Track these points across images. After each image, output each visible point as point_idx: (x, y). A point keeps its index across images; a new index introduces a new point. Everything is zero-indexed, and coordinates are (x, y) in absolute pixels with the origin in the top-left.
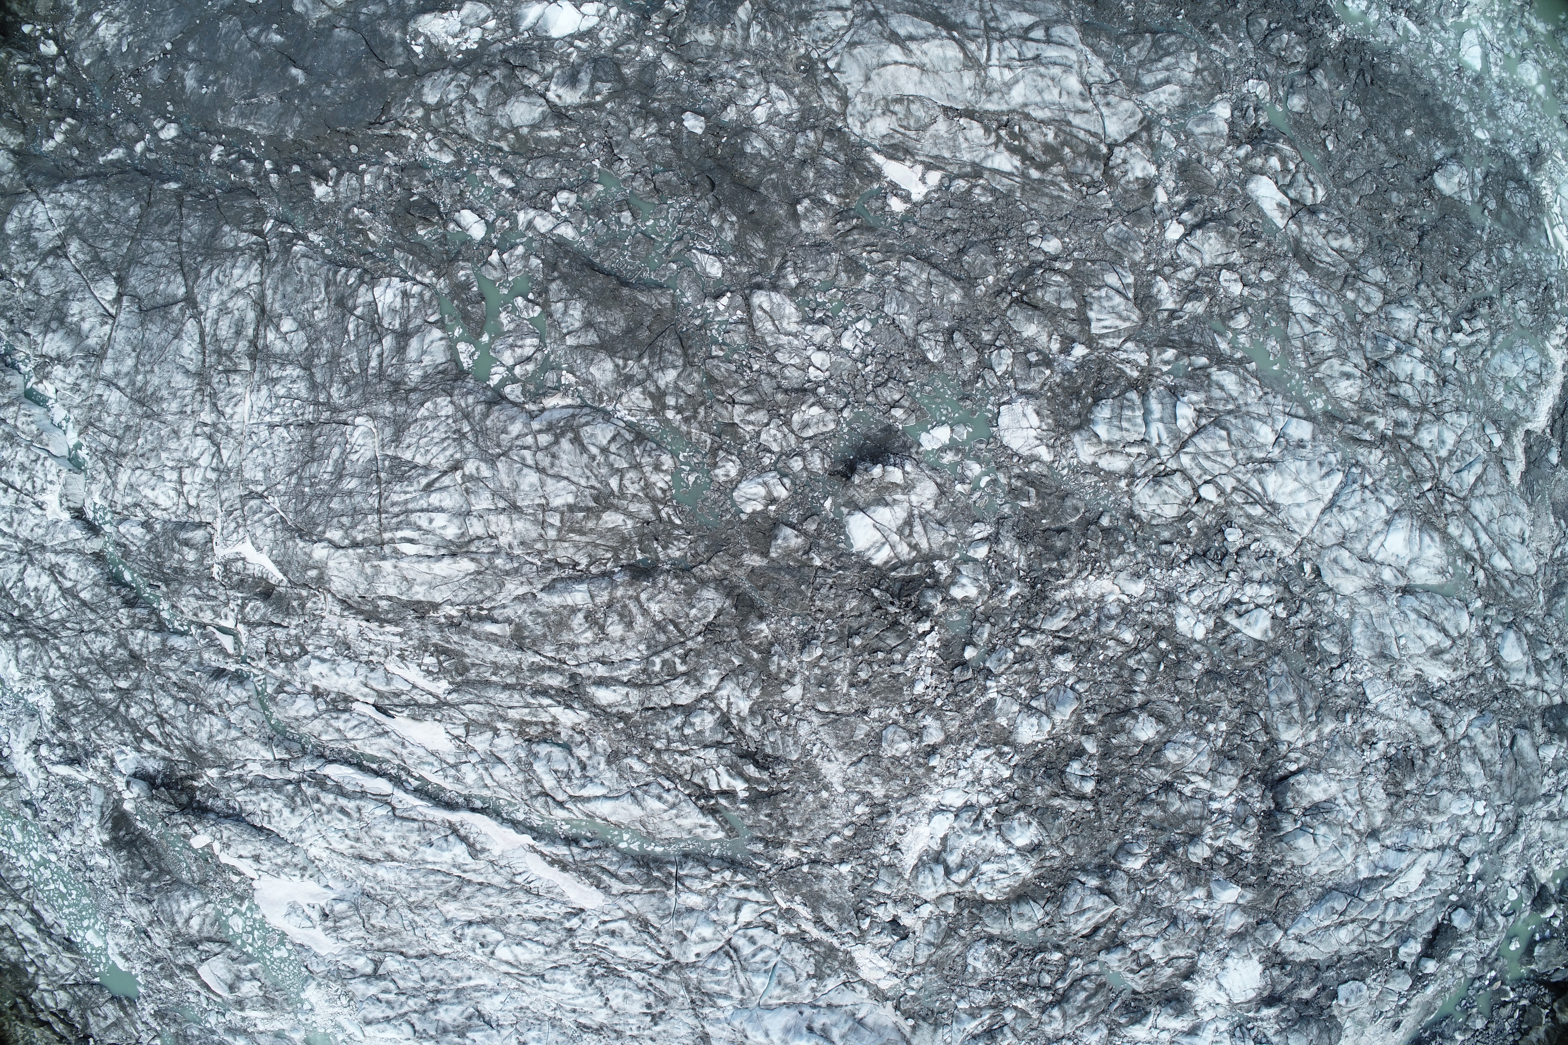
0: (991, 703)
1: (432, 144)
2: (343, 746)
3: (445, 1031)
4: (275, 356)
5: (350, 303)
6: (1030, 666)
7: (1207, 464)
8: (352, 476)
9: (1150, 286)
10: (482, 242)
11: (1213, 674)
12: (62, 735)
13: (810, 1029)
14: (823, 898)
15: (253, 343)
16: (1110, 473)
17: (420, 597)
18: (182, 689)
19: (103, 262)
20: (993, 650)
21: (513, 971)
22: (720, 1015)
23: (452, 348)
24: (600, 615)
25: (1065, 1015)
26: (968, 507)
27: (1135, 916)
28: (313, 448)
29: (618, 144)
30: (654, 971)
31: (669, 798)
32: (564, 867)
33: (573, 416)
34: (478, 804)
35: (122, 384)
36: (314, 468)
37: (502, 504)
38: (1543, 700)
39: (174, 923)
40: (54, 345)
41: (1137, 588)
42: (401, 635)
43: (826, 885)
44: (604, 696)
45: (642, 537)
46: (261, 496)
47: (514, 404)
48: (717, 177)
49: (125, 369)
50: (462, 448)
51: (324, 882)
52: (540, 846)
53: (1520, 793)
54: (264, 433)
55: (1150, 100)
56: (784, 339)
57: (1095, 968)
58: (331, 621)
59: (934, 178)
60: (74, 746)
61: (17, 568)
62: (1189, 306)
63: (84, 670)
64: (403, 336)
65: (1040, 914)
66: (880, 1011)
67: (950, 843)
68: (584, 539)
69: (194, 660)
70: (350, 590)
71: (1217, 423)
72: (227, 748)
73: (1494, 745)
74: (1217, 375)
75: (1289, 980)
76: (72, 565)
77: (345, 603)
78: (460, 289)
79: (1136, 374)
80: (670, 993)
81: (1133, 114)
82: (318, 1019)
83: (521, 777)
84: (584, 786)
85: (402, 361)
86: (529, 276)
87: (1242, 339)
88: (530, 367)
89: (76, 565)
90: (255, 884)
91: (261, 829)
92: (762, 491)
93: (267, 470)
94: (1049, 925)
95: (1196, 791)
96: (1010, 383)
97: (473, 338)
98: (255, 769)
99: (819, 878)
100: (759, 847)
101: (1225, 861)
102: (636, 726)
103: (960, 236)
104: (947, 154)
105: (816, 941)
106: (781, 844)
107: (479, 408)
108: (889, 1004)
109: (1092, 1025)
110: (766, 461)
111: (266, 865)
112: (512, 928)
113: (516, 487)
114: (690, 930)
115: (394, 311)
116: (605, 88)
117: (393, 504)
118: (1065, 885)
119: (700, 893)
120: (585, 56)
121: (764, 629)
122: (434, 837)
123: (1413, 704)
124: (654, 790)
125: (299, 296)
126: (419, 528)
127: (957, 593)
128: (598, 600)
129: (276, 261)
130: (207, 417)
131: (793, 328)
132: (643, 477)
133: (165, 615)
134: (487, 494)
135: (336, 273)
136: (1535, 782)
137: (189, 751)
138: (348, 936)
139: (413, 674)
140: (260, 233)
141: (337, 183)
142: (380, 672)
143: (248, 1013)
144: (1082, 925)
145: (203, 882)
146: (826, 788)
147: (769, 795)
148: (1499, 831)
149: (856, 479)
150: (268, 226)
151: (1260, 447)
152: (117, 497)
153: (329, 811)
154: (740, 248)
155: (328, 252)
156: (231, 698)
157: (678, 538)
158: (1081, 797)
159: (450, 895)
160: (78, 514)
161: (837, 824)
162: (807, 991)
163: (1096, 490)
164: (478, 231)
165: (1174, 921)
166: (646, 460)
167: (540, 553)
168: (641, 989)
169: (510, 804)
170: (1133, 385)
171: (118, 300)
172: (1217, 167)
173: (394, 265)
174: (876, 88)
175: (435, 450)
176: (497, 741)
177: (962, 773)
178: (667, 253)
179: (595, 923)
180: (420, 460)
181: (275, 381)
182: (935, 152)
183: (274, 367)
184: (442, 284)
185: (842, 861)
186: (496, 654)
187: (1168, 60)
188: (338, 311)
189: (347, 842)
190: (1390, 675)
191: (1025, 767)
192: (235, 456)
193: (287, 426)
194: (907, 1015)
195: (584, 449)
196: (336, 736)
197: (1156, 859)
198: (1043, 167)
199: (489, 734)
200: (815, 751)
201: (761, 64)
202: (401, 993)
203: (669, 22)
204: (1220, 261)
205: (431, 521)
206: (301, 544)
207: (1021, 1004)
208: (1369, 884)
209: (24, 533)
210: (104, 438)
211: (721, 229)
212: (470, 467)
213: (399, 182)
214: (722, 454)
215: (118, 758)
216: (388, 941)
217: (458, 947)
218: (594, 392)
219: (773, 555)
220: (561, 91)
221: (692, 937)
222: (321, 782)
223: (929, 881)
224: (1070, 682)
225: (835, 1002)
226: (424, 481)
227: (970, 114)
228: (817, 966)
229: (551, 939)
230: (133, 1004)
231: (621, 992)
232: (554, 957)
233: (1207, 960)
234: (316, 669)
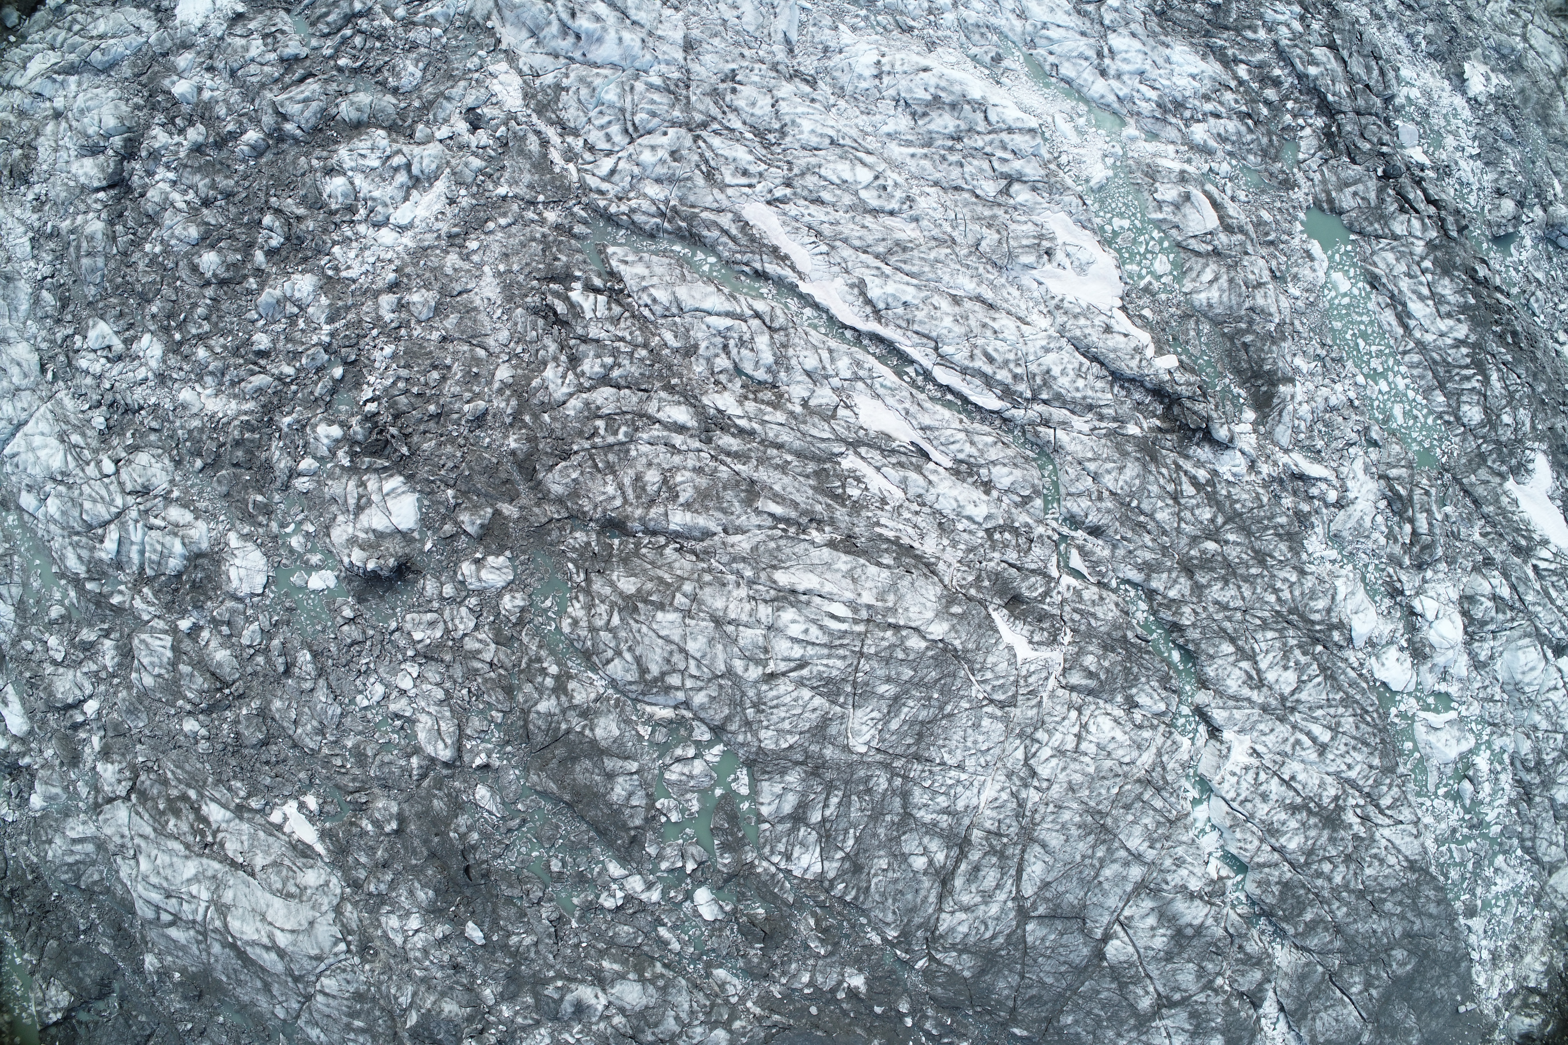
0: (330, 320)
1: (731, 990)
2: (977, 426)
3: (953, 106)
4: (941, 836)
5: (847, 865)
6: (290, 346)
7: (104, 493)
8: (882, 697)
9: (120, 665)
10: (701, 884)
11: (145, 299)
12: (1305, 507)
13: (578, 37)
14: (534, 166)
15: (963, 855)
16: (185, 506)
17: (844, 557)
18: (1140, 525)
19: (1114, 979)
20: (318, 370)
21: (861, 155)
22: (664, 68)
23: (754, 792)
24: (664, 495)
26: (310, 509)
27: (263, 86)
28: (920, 736)
29: (549, 936)
30: (715, 126)
31: (646, 299)
32: (775, 250)
33: (643, 694)
34: (848, 334)
35: (1123, 853)
36: (923, 715)
37: (730, 629)
39: (1231, 281)
40: (1193, 911)
41: (186, 395)
42: (878, 524)
43: (527, 178)
44: (681, 414)
45: (608, 560)
46: (992, 701)
47: (702, 720)
48: (461, 877)
49: (1116, 867)
50: (758, 694)
51: (1042, 289)
52: (792, 277)
54: (970, 763)
55: (90, 830)
56: (432, 709)
58: (952, 556)
59: (276, 817)
60: (1295, 493)
61: (1303, 696)
62: (93, 637)
63: (1253, 571)
64: (798, 817)
65: (343, 107)
66: (513, 42)
67: (402, 194)
68: (660, 573)
69: (1121, 552)
70: (920, 582)
71: (90, 527)
72: (1105, 453)
74: (81, 570)
76: (1234, 682)
77: (930, 569)
78: (733, 846)
79: (145, 590)
80: (708, 100)
81: (106, 821)
82: (1100, 144)
83: (791, 352)
84: (728, 329)
85: (804, 794)
86: (661, 839)
87: (57, 596)
88: (679, 752)
89: (1229, 682)
90: (1119, 303)
91: (1095, 359)
92: (484, 574)
93: (976, 726)
94: (340, 93)
95: (184, 192)
96: (249, 612)
97: (730, 796)
98: (1080, 423)
99: (531, 186)
100: (578, 229)
101: (178, 121)
102: (661, 377)
103: (264, 758)
104: (261, 834)
105: (552, 124)
106: (558, 227)
107: (733, 727)
108: (503, 46)
110: (473, 601)
111: (1099, 320)
112: (847, 200)
113: (711, 642)
114: (662, 161)
115: (802, 844)
116: (550, 991)
117: (844, 658)
118: (316, 130)
119: (645, 196)
120: (568, 1027)
121: (512, 443)
122: (900, 311)
124: (658, 309)
125: (900, 886)
126: (821, 627)
127: (336, 431)
128: (661, 510)
129: (919, 927)
130: (1033, 796)
131: (423, 718)
132: (590, 617)
133: (1143, 606)
134: (741, 643)
135: (856, 898)
137: (1154, 459)
138: (1029, 228)
139: (876, 482)
140: (932, 959)
141: (840, 983)
142: (912, 492)
143: (1177, 166)
144: (312, 87)
145: (1185, 317)
146: (498, 274)
147: (553, 279)
149: (391, 562)
150: (920, 964)
151: (59, 496)
152: (1160, 740)
153: (1006, 362)
154: (457, 806)
155: (863, 920)
156: (1085, 503)
157: (574, 550)
158: (278, 211)
159: (902, 247)
160: (1214, 732)
161: (499, 235)
162: (572, 75)
163: (200, 493)
164: (703, 895)
165: (233, 73)
166: (583, 633)
167: (710, 570)
168: (736, 110)
169: (815, 327)
170: (149, 581)
171: (1107, 938)
172: (49, 753)
173: (796, 888)
174: (306, 913)
175: (787, 699)
176: (806, 394)
177: (372, 260)
178: (524, 821)
179: (759, 187)
180: (806, 693)
181: (945, 811)
182: (271, 839)
183: (944, 825)
184: (750, 857)
185: (504, 198)
186: (779, 482)
187: (70, 859)
188: (862, 861)
189: (996, 326)
190: (9, 260)
191: (319, 252)
192: (1009, 749)
193: (942, 763)
194: (491, 32)
195: (638, 660)
196: (976, 438)
197: (234, 136)
198: (184, 798)
199: (812, 403)
200: (499, 312)
201: (406, 967)
202: (988, 156)
203: (481, 1032)
204: (61, 670)
205: (806, 631)
206: (957, 643)
207: (387, 22)
208: (71, 70)
209: (1283, 730)
210: (1158, 803)
211: (470, 828)
212: (754, 673)
213: (774, 966)
214: (513, 619)
215: (1242, 469)
216: (987, 213)
217: (915, 191)
218: (622, 711)
219: (489, 510)
220: (593, 1001)
221: (663, 154)
222: (1007, 393)
223: (426, 162)
224: (262, 322)
225: (551, 59)
226: (805, 672)
227: (233, 864)
228: (557, 99)
229: (810, 181)
230: (1317, 204)
231: (757, 111)
232: (813, 161)
233: (217, 29)
234: (980, 512)
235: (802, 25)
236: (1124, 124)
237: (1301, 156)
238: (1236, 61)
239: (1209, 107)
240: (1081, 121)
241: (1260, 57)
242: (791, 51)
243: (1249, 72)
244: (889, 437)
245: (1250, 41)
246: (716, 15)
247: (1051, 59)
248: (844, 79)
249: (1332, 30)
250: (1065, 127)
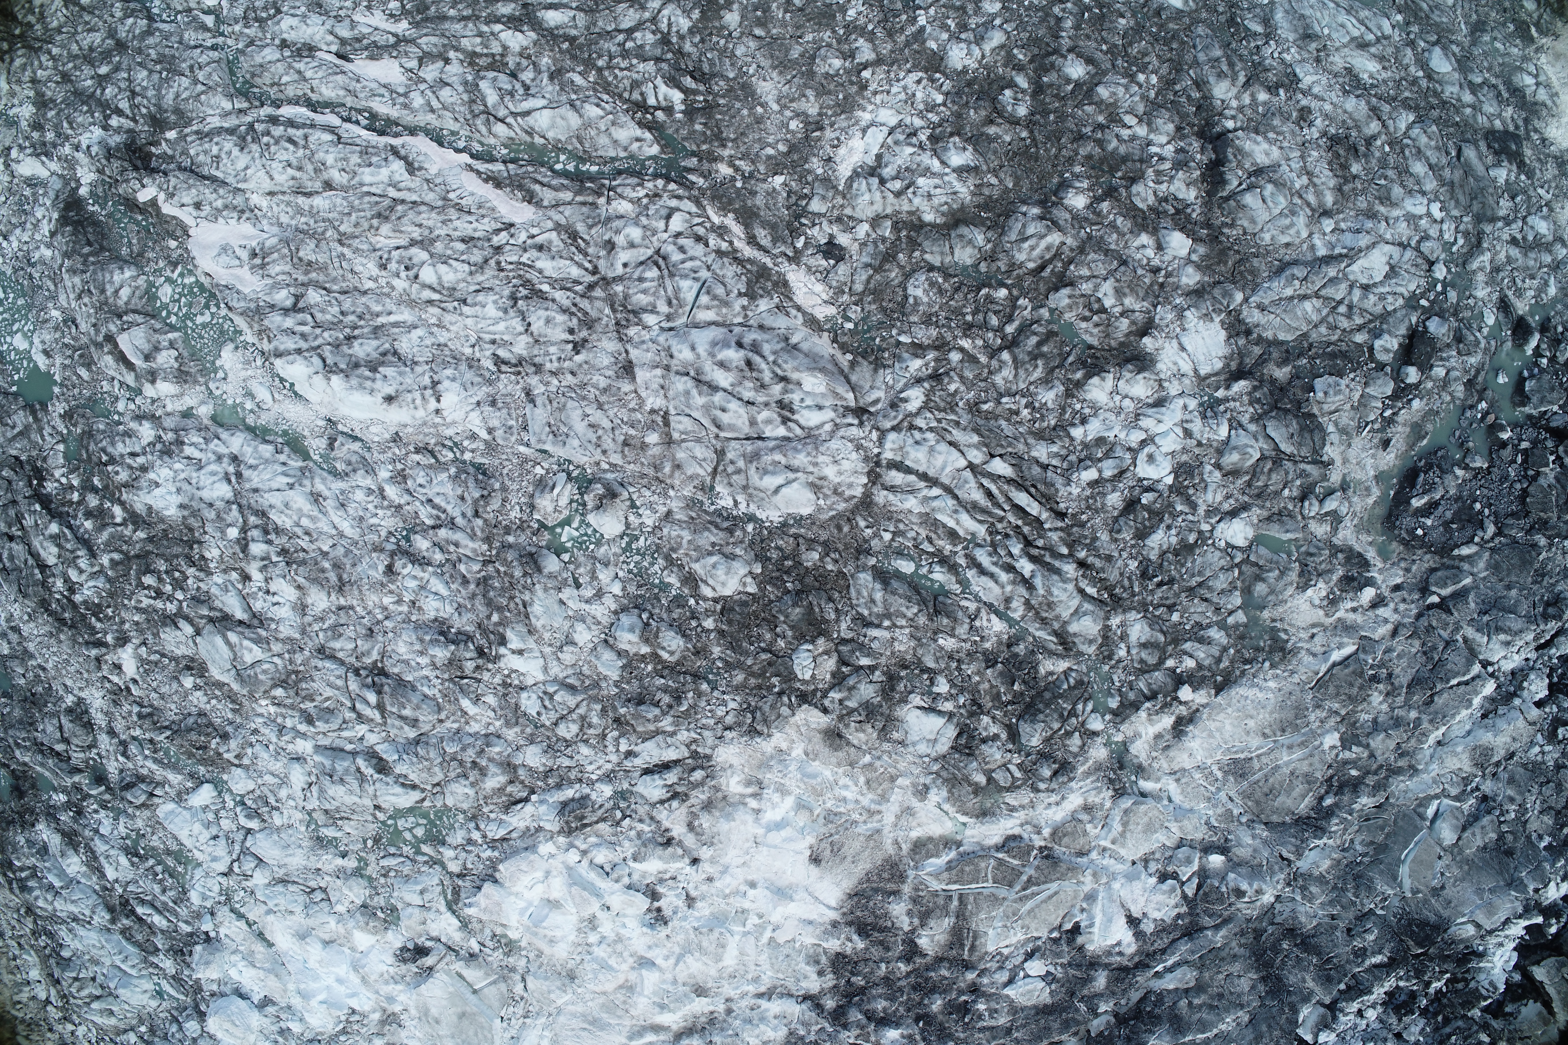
0: (922, 29)
11: (1138, 30)
12: (35, 136)
13: (740, 345)
14: (757, 215)
18: (160, 62)
21: (436, 296)
22: (646, 336)
25: (1015, 359)
30: (579, 288)
32: (498, 185)
38: (1482, 120)
39: (103, 291)
43: (759, 200)
44: (552, 16)
51: (258, 224)
52: (477, 164)
53: (1476, 207)
57: (1045, 313)
63: (70, 66)
66: (815, 339)
67: (885, 160)
72: (190, 105)
73: (1438, 148)
75: (1257, 350)
80: (594, 314)
82: (230, 387)
83: (465, 97)
84: (525, 100)
90: (193, 235)
91: (208, 177)
94: (991, 258)
95: (1133, 138)
98: (215, 122)
99: (753, 193)
100: (693, 162)
101: (1171, 211)
102: (580, 46)
105: (749, 260)
106: (715, 160)
108: (825, 334)
109: (1046, 381)
111: (206, 210)
112: (439, 247)
114: (618, 232)
118: (1005, 215)
119: (631, 201)
123: (1346, 93)
136: (1491, 200)
137: (153, 117)
138: (275, 269)
139: (377, 19)
142: (347, 21)
144: (1025, 258)
146: (762, 104)
147: (705, 106)
148: (1461, 242)
153: (277, 142)
156: (203, 59)
158: (1015, 123)
161: (771, 140)
162: (737, 308)
165: (1124, 263)
168: (564, 311)
169: (453, 133)
177: (894, 90)
179: (523, 236)
185: (776, 175)
190: (1318, 60)
191: (958, 95)
194: (844, 348)
196: (296, 77)
197: (1098, 200)
199: (440, 64)
200: (751, 72)
202: (317, 325)
207: (966, 343)
208: (1328, 260)
216: (313, 275)
221: (620, 240)
222: (274, 120)
224: (997, 22)
225: (767, 323)
228: (749, 283)
229: (477, 256)
230: (44, 407)
231: (542, 313)
232: (479, 278)
233: (1164, 314)
234: (287, 22)
235: (525, 428)
236: (214, 418)
237: (61, 447)
238: (124, 524)
239: (141, 460)
240: (249, 405)
241: (105, 536)
242: (528, 394)
243: (113, 517)
244: (372, 58)
245: (116, 550)
246: (611, 413)
247: (282, 458)
248: (469, 375)
249: (44, 583)
250: (263, 394)
